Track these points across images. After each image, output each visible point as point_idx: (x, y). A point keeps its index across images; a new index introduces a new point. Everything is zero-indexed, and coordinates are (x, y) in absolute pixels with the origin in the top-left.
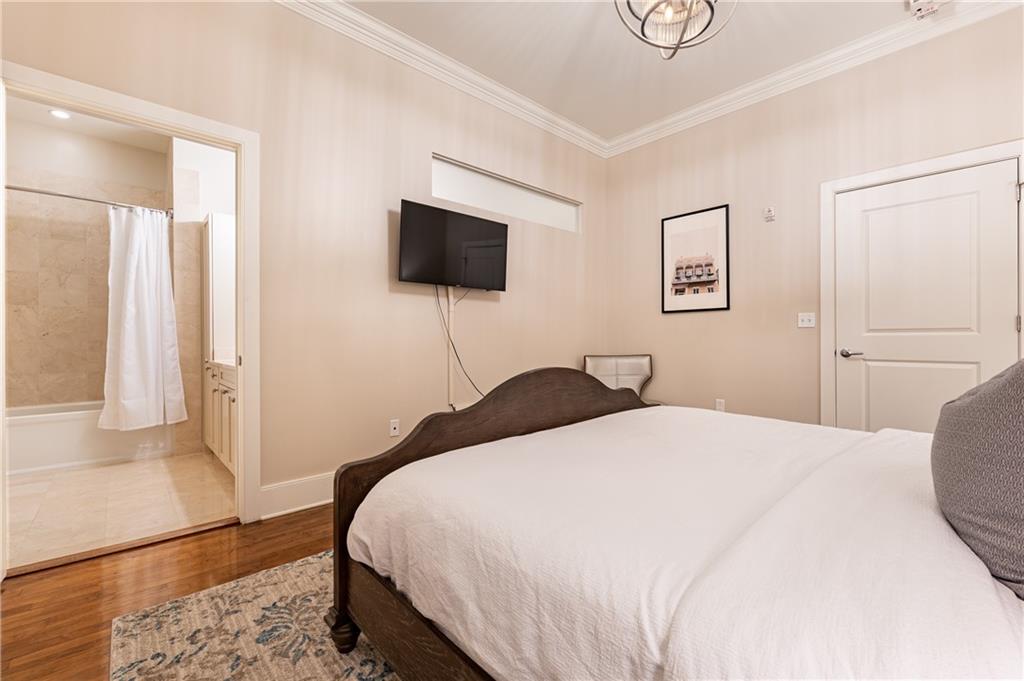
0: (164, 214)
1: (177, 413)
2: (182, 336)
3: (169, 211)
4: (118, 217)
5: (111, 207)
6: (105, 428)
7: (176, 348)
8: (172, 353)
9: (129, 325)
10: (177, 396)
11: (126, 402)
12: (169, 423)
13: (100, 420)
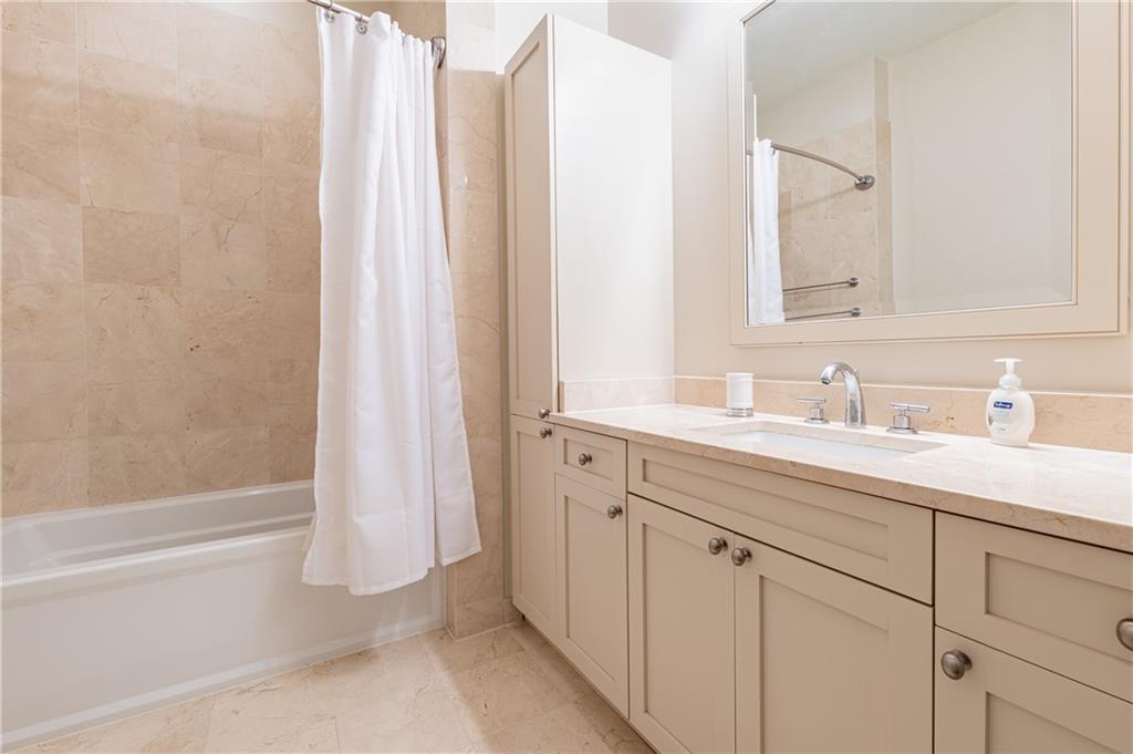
0: (429, 44)
1: (462, 540)
2: (466, 351)
3: (437, 40)
4: (337, 42)
5: (323, 10)
6: (316, 582)
7: (456, 376)
8: (450, 390)
9: (367, 321)
10: (460, 497)
11: (360, 521)
12: (446, 562)
13: (306, 564)
